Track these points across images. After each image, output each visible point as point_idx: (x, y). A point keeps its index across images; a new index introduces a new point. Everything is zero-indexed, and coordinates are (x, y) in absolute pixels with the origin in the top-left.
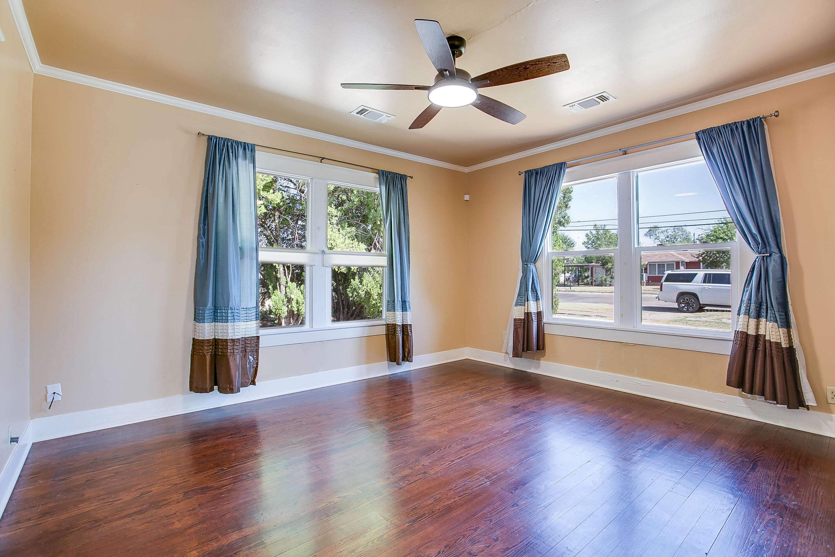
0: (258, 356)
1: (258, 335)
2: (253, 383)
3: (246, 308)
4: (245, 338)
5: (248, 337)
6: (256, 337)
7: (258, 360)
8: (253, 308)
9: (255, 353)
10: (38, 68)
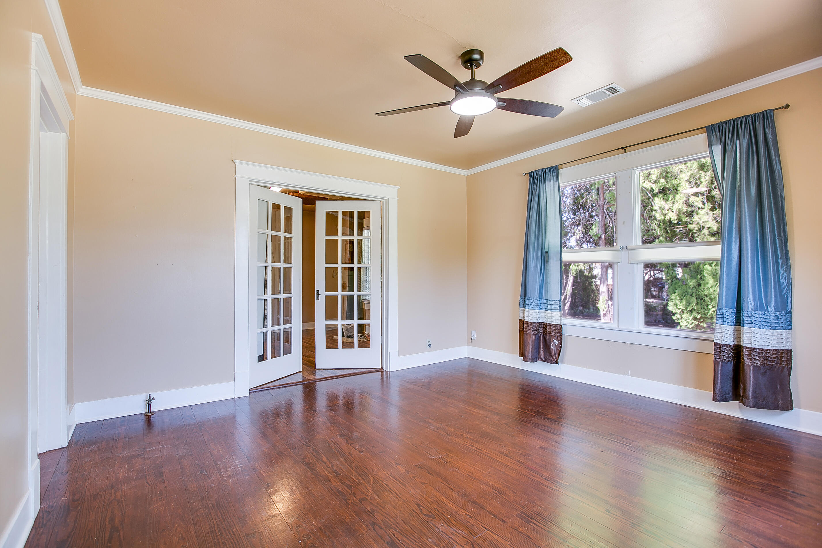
0: (561, 342)
1: (561, 324)
2: (557, 362)
3: (551, 300)
4: (551, 324)
5: (554, 324)
6: (560, 325)
7: (561, 344)
8: (557, 300)
9: (559, 338)
10: (466, 173)
